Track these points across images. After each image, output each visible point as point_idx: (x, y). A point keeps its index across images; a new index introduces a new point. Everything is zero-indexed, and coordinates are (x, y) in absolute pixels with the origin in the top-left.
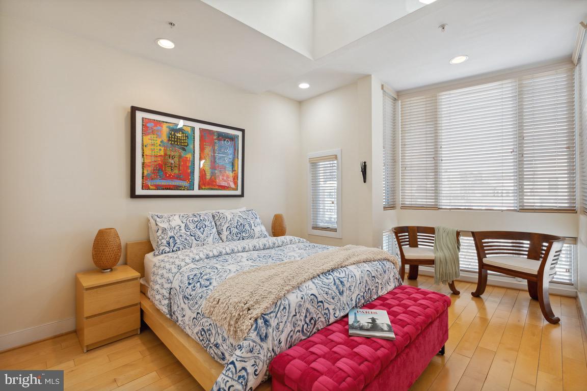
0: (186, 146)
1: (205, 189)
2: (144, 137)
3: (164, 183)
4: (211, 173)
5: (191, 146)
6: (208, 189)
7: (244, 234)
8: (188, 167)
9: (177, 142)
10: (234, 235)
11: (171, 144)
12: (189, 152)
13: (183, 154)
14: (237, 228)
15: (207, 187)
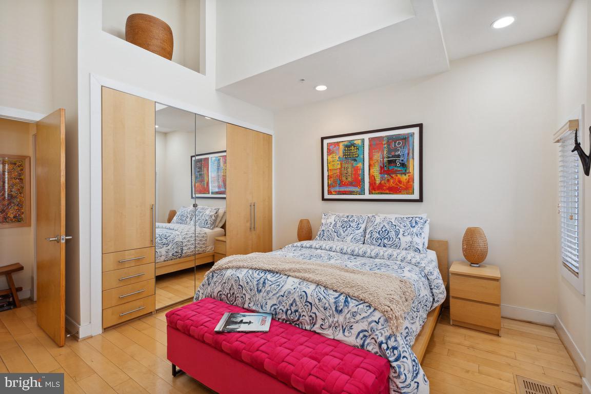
0: (357, 157)
1: (375, 194)
2: (329, 157)
3: (343, 189)
4: (381, 177)
5: (362, 156)
6: (378, 193)
7: (386, 241)
8: (359, 175)
9: (350, 155)
10: (374, 239)
11: (346, 158)
12: (360, 162)
13: (355, 164)
14: (379, 233)
15: (377, 192)
